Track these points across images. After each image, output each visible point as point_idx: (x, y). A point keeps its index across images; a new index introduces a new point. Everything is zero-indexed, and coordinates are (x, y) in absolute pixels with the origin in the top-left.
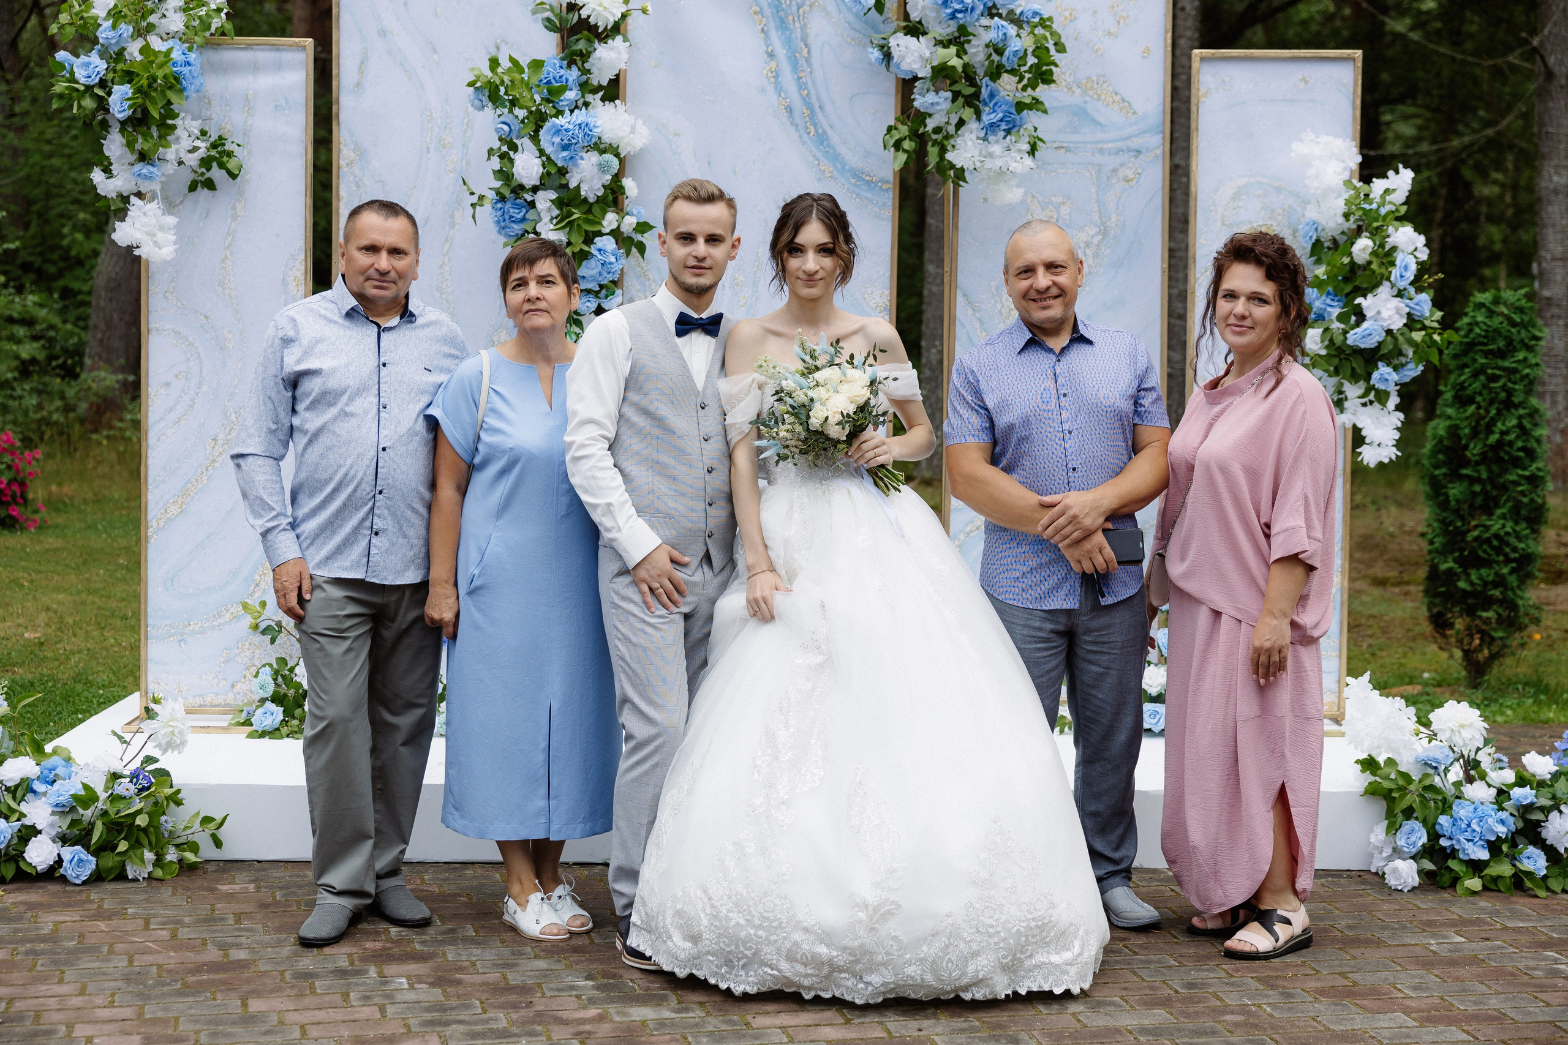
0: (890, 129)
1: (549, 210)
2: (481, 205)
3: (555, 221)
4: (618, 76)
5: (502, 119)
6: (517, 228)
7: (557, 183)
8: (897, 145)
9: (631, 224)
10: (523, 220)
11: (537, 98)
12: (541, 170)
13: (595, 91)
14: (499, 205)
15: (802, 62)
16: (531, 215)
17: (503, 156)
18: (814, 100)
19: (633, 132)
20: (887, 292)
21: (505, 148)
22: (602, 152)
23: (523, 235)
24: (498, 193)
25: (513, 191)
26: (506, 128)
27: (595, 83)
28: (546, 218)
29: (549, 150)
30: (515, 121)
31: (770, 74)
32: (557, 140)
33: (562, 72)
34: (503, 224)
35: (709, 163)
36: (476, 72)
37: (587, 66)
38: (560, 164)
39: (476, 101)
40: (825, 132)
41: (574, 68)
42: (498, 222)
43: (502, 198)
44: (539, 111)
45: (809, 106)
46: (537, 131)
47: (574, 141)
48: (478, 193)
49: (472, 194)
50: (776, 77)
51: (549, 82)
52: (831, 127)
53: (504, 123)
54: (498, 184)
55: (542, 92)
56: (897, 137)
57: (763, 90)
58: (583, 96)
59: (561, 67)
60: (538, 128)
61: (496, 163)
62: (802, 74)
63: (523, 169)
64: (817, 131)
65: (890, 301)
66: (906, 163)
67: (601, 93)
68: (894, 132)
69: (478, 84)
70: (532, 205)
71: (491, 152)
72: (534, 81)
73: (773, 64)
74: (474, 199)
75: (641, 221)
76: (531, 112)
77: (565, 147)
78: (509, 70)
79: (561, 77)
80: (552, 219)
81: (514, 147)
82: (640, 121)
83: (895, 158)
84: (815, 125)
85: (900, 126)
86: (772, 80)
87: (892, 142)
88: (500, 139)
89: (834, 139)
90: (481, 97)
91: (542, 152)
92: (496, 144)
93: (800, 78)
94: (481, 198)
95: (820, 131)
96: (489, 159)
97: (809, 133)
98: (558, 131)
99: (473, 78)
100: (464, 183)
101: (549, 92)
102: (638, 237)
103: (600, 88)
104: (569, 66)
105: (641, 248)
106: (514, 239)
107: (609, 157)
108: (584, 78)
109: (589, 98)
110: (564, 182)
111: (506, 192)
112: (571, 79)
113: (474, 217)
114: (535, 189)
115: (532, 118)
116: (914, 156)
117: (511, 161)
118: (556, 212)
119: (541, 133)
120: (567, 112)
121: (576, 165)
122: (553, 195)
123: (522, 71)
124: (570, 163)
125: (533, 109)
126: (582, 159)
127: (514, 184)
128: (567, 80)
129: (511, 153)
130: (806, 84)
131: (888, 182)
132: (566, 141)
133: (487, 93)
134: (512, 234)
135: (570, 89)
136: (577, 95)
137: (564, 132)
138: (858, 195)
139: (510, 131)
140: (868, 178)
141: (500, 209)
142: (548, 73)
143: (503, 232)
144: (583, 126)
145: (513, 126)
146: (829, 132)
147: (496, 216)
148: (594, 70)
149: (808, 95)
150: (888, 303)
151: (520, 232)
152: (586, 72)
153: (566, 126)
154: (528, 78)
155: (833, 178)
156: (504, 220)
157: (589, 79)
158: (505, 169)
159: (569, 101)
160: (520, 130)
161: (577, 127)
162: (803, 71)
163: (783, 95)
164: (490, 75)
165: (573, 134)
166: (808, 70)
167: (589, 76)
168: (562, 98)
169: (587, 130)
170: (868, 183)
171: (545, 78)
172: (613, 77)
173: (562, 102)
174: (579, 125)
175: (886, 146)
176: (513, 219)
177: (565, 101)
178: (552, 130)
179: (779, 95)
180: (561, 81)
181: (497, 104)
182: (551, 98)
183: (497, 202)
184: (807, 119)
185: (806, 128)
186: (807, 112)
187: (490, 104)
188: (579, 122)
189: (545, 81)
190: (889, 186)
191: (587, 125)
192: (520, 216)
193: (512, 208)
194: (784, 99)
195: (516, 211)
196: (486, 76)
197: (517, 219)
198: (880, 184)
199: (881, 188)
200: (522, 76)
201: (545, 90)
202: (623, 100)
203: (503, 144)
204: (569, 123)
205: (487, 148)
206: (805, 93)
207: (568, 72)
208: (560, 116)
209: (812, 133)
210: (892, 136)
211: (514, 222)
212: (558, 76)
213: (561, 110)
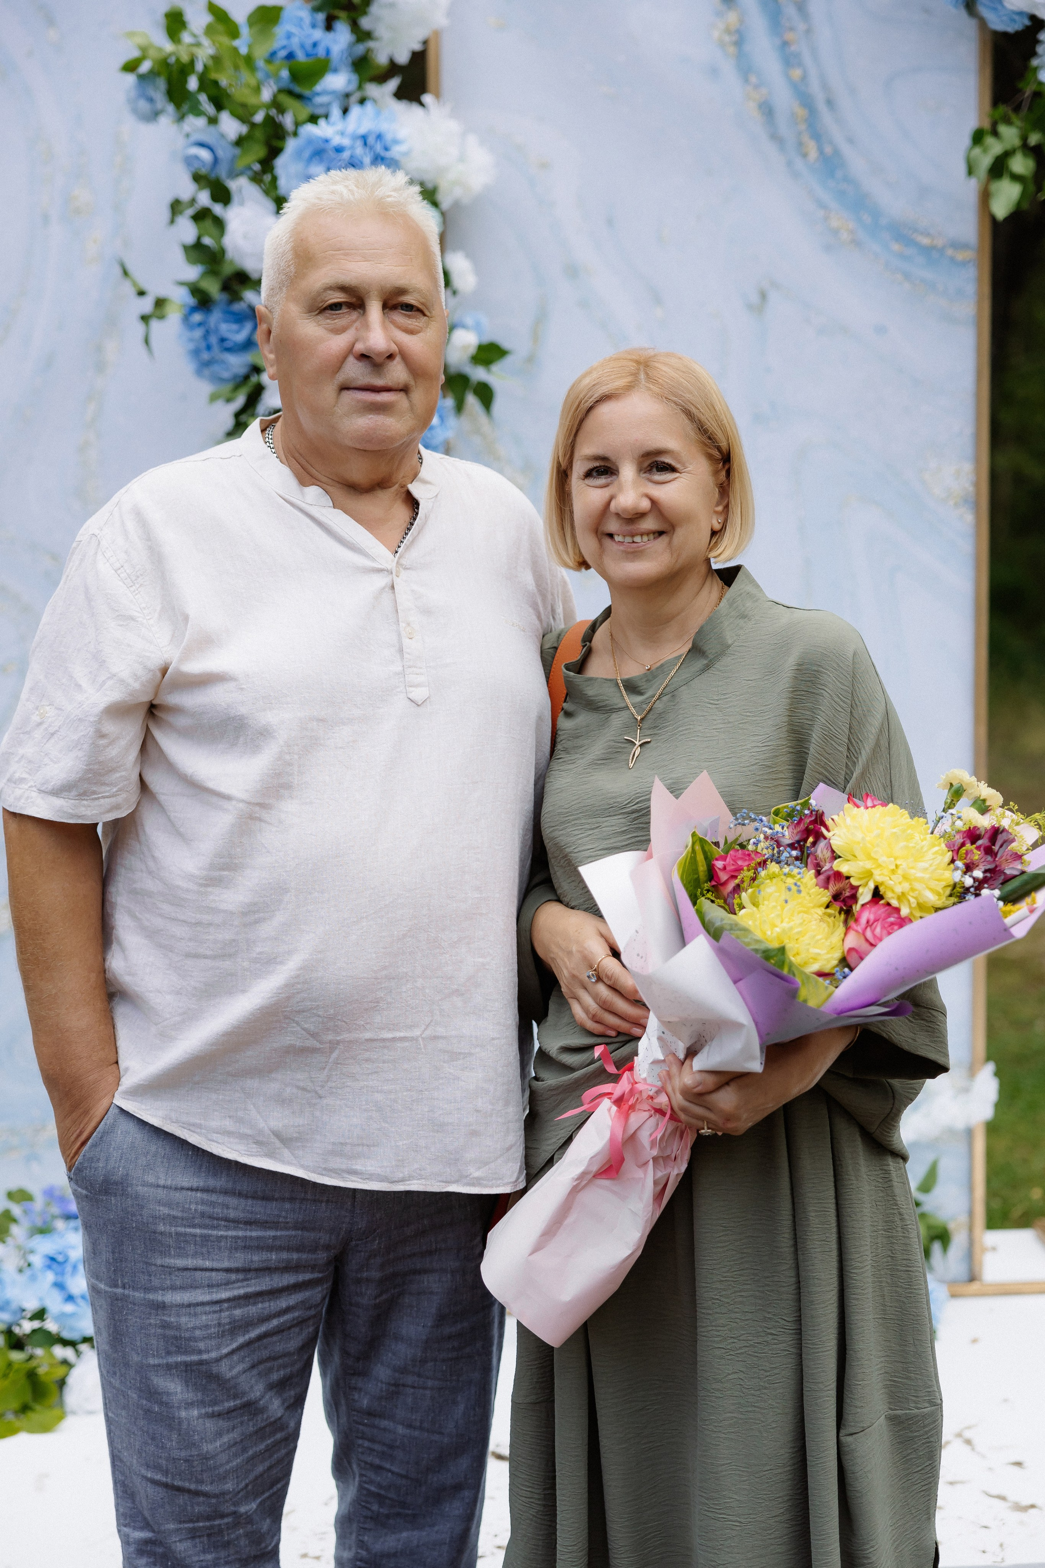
0: (978, 138)
2: (161, 317)
4: (425, 43)
5: (196, 137)
6: (237, 363)
8: (999, 169)
9: (465, 348)
11: (267, 93)
13: (381, 78)
14: (197, 317)
15: (790, 10)
17: (202, 216)
18: (815, 88)
19: (462, 156)
20: (968, 467)
21: (204, 198)
23: (246, 378)
24: (196, 290)
25: (226, 287)
26: (205, 155)
27: (382, 59)
30: (224, 142)
31: (727, 38)
33: (318, 34)
34: (206, 356)
35: (610, 222)
36: (140, 40)
37: (365, 23)
39: (143, 105)
40: (837, 152)
41: (339, 26)
42: (196, 353)
43: (203, 302)
44: (271, 119)
45: (806, 101)
46: (271, 157)
48: (156, 290)
49: (141, 293)
50: (739, 43)
51: (290, 56)
52: (851, 141)
53: (202, 145)
54: (192, 272)
55: (278, 78)
56: (995, 148)
57: (714, 72)
58: (360, 87)
59: (314, 26)
60: (274, 152)
61: (187, 230)
62: (789, 36)
63: (245, 237)
64: (821, 151)
65: (977, 485)
67: (393, 84)
68: (990, 140)
69: (145, 67)
71: (176, 207)
72: (260, 53)
73: (732, 17)
74: (146, 305)
75: (486, 339)
76: (253, 126)
78: (210, 30)
79: (315, 45)
81: (222, 195)
82: (472, 140)
83: (985, 197)
84: (817, 136)
85: (1003, 129)
86: (732, 50)
87: (986, 161)
88: (198, 178)
89: (857, 164)
90: (151, 92)
92: (186, 189)
93: (785, 44)
94: (160, 303)
95: (828, 150)
96: (172, 221)
97: (805, 155)
98: (318, 153)
99: (136, 54)
100: (126, 273)
101: (295, 76)
102: (479, 374)
103: (393, 69)
104: (329, 26)
105: (485, 394)
106: (229, 387)
108: (360, 49)
109: (372, 90)
111: (213, 288)
112: (336, 50)
113: (147, 341)
115: (259, 134)
116: (1032, 188)
117: (219, 224)
119: (282, 162)
120: (336, 112)
123: (233, 31)
125: (259, 118)
127: (225, 270)
128: (328, 52)
129: (219, 209)
130: (798, 55)
131: (964, 246)
133: (161, 83)
134: (226, 375)
135: (335, 71)
136: (349, 81)
137: (332, 154)
138: (907, 276)
139: (216, 160)
140: (925, 241)
141: (200, 324)
142: (289, 36)
143: (206, 372)
144: (371, 140)
145: (220, 153)
146: (846, 150)
147: (191, 340)
148: (381, 31)
149: (804, 78)
150: (971, 489)
151: (242, 371)
152: (362, 35)
153: (337, 140)
154: (250, 46)
155: (856, 243)
156: (209, 348)
157: (369, 50)
158: (207, 241)
159: (333, 93)
160: (233, 160)
161: (359, 143)
162: (792, 29)
163: (753, 79)
164: (169, 47)
165: (352, 157)
166: (802, 26)
167: (371, 44)
168: (318, 88)
169: (379, 148)
170: (927, 251)
171: (284, 47)
172: (418, 47)
173: (318, 94)
174: (364, 139)
175: (970, 171)
176: (228, 344)
177: (325, 92)
178: (307, 154)
179: (746, 80)
180: (316, 54)
181: (185, 107)
182: (298, 89)
183: (194, 309)
184: (803, 127)
185: (800, 144)
186: (801, 112)
187: (170, 108)
188: (362, 130)
189: (283, 53)
190: (970, 255)
191: (379, 137)
192: (241, 337)
193: (226, 321)
194: (757, 87)
195: (234, 327)
196: (160, 49)
197: (236, 344)
198: (950, 252)
199: (952, 259)
200: (236, 43)
201: (285, 74)
202: (438, 95)
203: (201, 188)
204: (342, 134)
205: (168, 199)
206: (797, 73)
207: (330, 36)
208: (322, 122)
209: (813, 154)
210: (985, 151)
211: (228, 350)
212: (308, 43)
213: (319, 111)
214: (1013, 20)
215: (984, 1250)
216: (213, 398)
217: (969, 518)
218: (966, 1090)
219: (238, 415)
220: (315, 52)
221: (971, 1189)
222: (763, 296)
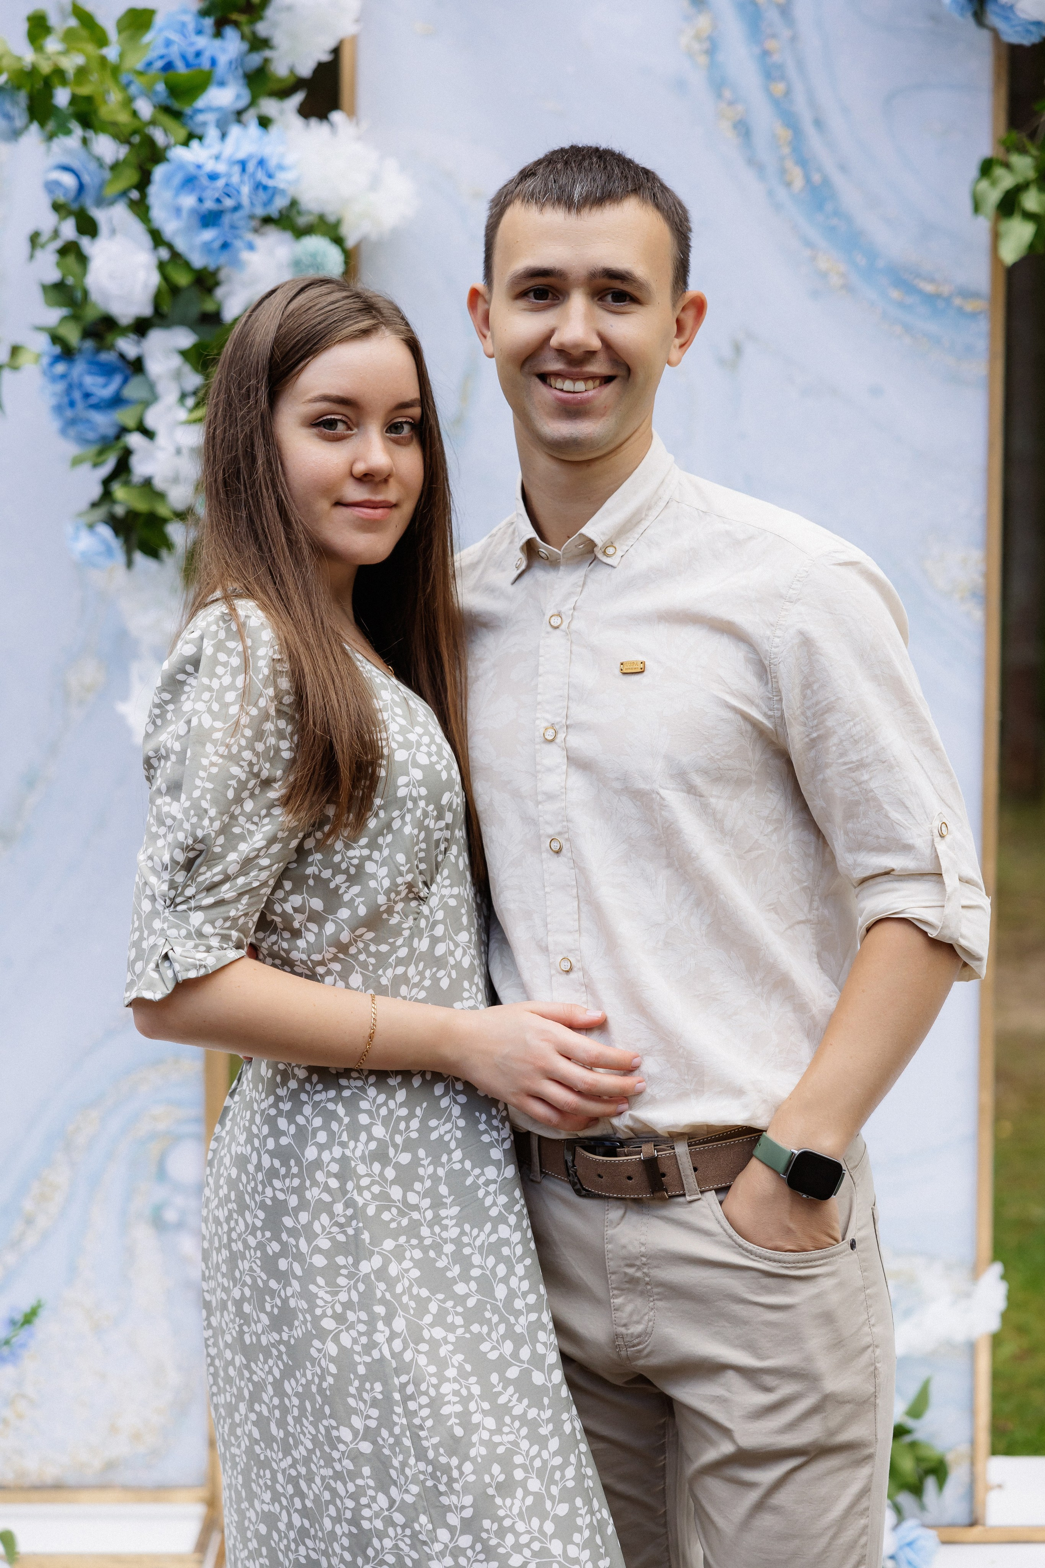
0: (986, 168)
1: (178, 375)
2: (15, 368)
3: (190, 402)
4: (336, 52)
5: (64, 160)
6: (104, 422)
7: (194, 311)
8: (1009, 205)
10: (117, 401)
11: (145, 108)
12: (155, 279)
13: (283, 93)
14: (60, 368)
15: (772, 15)
16: (134, 390)
17: (66, 251)
18: (801, 105)
19: (375, 183)
20: (978, 555)
21: (69, 229)
22: (300, 233)
23: (113, 439)
24: (56, 339)
25: (90, 333)
26: (68, 180)
27: (284, 72)
28: (169, 394)
29: (170, 227)
30: (93, 166)
31: (696, 46)
32: (188, 201)
33: (202, 42)
37: (262, 29)
38: (198, 261)
40: (826, 181)
41: (230, 33)
42: (58, 409)
43: (67, 353)
44: (150, 142)
45: (790, 120)
46: (144, 182)
47: (229, 203)
48: (8, 336)
50: (711, 52)
51: (168, 67)
52: (843, 168)
53: (66, 168)
54: (53, 316)
55: (154, 92)
56: (1006, 181)
57: (680, 85)
58: (254, 102)
59: (199, 32)
60: (146, 177)
61: (48, 267)
62: (771, 44)
63: (111, 277)
64: (808, 179)
65: (986, 575)
66: (1032, 247)
67: (298, 98)
68: (999, 172)
70: (137, 366)
71: (34, 239)
72: (134, 63)
73: (703, 22)
74: (3, 353)
76: (132, 146)
77: (209, 219)
78: (69, 36)
79: (198, 54)
80: (183, 396)
81: (89, 227)
83: (996, 237)
84: (803, 162)
85: (1015, 159)
86: (703, 60)
87: (994, 196)
88: (57, 207)
89: (850, 195)
90: (10, 110)
91: (157, 238)
92: (47, 220)
93: (766, 53)
94: (15, 351)
95: (816, 178)
96: (32, 257)
97: (788, 185)
98: (190, 182)
101: (173, 90)
103: (295, 82)
104: (218, 33)
106: (93, 449)
107: (317, 244)
108: (255, 60)
109: (269, 106)
110: (209, 307)
111: (72, 335)
112: (223, 60)
114: (141, 327)
117: (83, 259)
118: (194, 380)
119: (154, 190)
120: (212, 133)
121: (236, 263)
122: (185, 338)
123: (100, 38)
124: (223, 259)
125: (134, 133)
126: (251, 247)
127: (91, 314)
128: (213, 62)
129: (85, 242)
130: (780, 67)
131: (976, 295)
132: (209, 205)
133: (22, 97)
134: (91, 435)
135: (222, 84)
136: (238, 97)
137: (205, 181)
138: (908, 329)
139: (81, 187)
140: (929, 288)
141: (63, 376)
142: (168, 43)
143: (72, 432)
144: (251, 166)
145: (86, 179)
146: (838, 180)
147: (55, 394)
148: (279, 38)
149: (788, 93)
150: (980, 581)
151: (111, 432)
152: (259, 43)
153: (210, 166)
154: (122, 55)
155: (848, 288)
156: (72, 404)
157: (266, 61)
158: (70, 281)
159: (219, 109)
160: (102, 185)
161: (237, 169)
162: (774, 36)
163: (727, 94)
164: (29, 57)
165: (227, 185)
166: (786, 33)
167: (267, 53)
168: (200, 103)
169: (261, 176)
170: (931, 299)
171: (162, 57)
172: (326, 58)
173: (200, 111)
174: (243, 164)
175: (977, 207)
176: (93, 400)
177: (209, 109)
178: (178, 179)
179: (719, 96)
180: (199, 65)
181: (51, 125)
182: (176, 105)
183: (57, 359)
184: (786, 150)
185: (783, 171)
186: (784, 134)
187: (34, 127)
188: (241, 155)
189: (159, 64)
190: (981, 305)
191: (261, 163)
192: (107, 392)
193: (90, 373)
194: (731, 103)
195: (100, 380)
196: (19, 59)
197: (103, 400)
198: (957, 301)
199: (960, 311)
200: (105, 51)
201: (160, 87)
202: (352, 113)
203: (63, 218)
204: (217, 158)
205: (28, 230)
206: (779, 88)
207: (217, 43)
208: (195, 144)
209: (798, 183)
210: (994, 183)
211: (96, 407)
212: (190, 52)
213: (198, 131)
214: (1028, 31)
215: (989, 1488)
216: (76, 462)
217: (978, 614)
218: (968, 1295)
219: (107, 483)
220: (197, 62)
221: (973, 1412)
222: (738, 349)
